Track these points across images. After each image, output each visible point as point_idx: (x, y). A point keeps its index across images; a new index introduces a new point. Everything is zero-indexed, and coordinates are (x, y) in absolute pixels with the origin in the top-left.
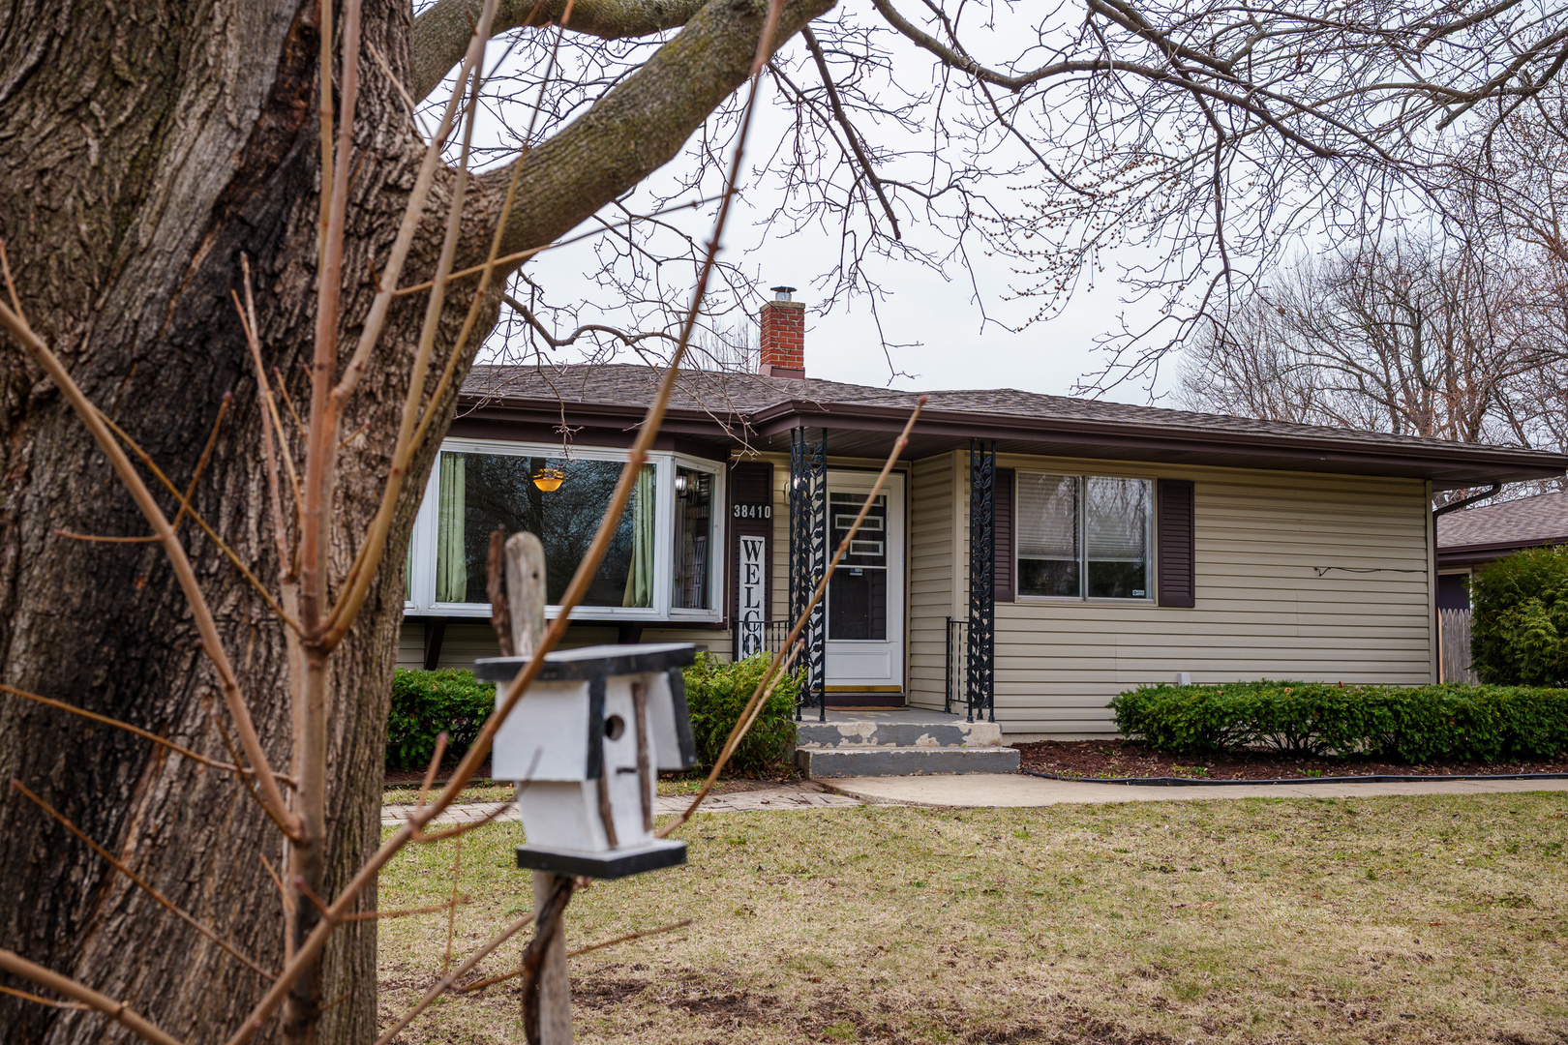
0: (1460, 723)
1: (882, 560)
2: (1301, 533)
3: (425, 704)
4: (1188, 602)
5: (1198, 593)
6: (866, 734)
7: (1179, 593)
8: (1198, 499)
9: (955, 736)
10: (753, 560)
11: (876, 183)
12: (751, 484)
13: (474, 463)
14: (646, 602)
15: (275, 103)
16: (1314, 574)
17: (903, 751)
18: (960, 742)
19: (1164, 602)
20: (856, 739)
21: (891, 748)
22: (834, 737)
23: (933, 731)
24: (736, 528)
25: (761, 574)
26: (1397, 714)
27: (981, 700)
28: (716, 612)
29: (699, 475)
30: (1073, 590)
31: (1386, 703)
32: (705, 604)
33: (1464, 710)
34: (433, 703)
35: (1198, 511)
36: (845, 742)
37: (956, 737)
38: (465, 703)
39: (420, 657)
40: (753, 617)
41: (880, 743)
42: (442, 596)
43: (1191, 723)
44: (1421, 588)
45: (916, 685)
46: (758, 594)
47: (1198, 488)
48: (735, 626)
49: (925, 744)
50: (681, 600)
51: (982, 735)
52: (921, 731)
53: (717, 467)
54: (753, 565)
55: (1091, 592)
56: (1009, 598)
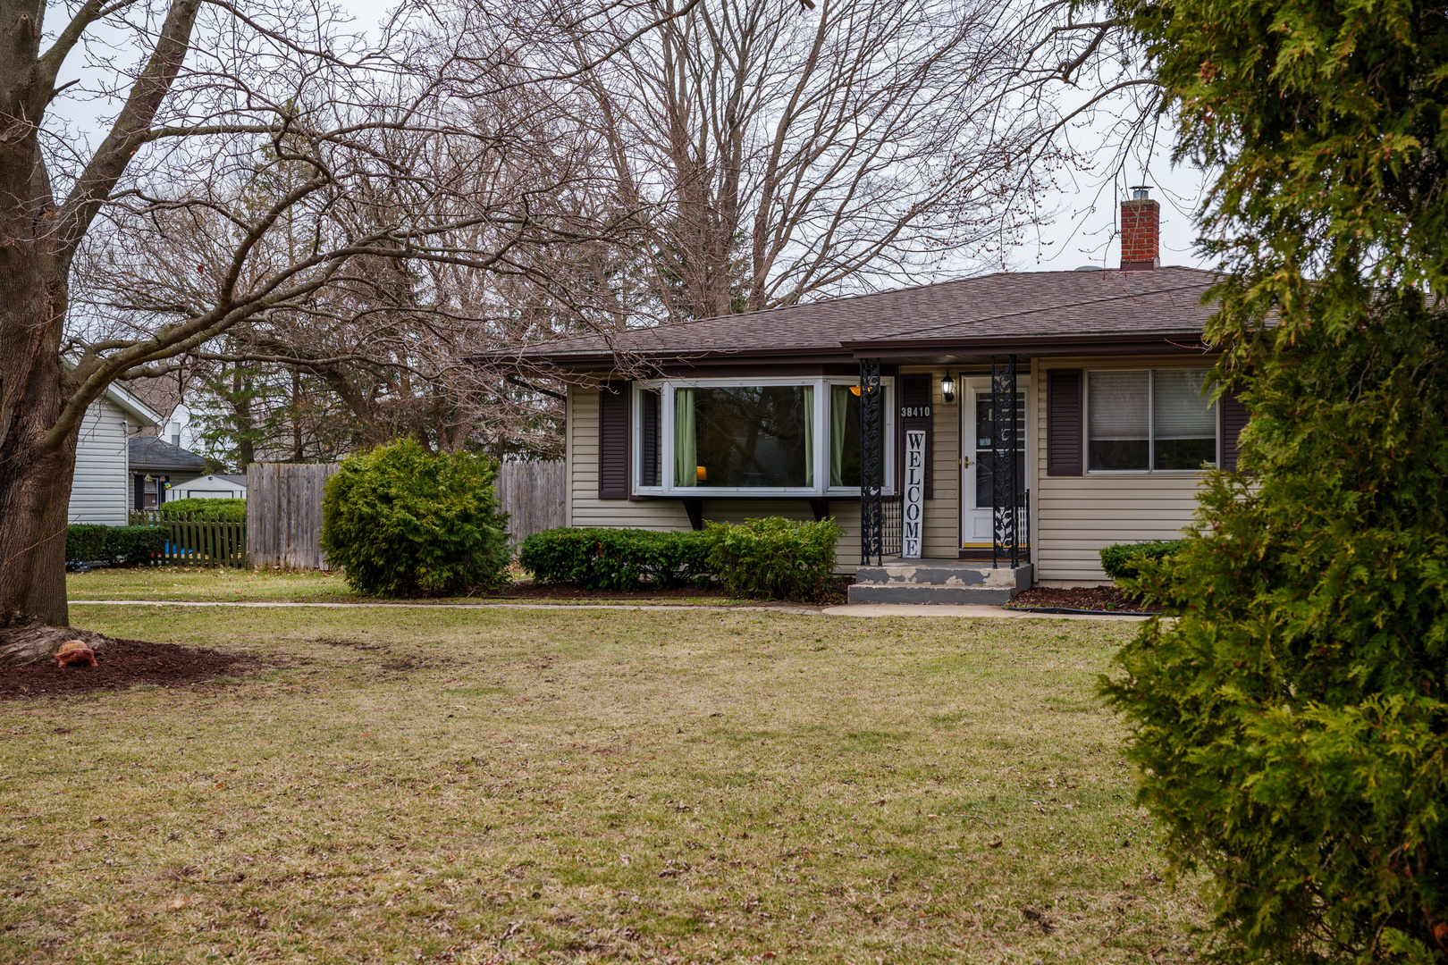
6: (908, 575)
9: (977, 578)
10: (915, 449)
12: (916, 390)
14: (810, 483)
17: (936, 587)
18: (982, 583)
20: (901, 579)
21: (927, 585)
22: (885, 578)
23: (959, 575)
24: (903, 425)
25: (922, 459)
28: (888, 488)
36: (892, 580)
37: (979, 579)
40: (915, 492)
41: (918, 582)
46: (919, 474)
48: (901, 498)
49: (952, 583)
52: (951, 574)
53: (888, 382)
54: (916, 452)
55: (1157, 467)
56: (1078, 472)
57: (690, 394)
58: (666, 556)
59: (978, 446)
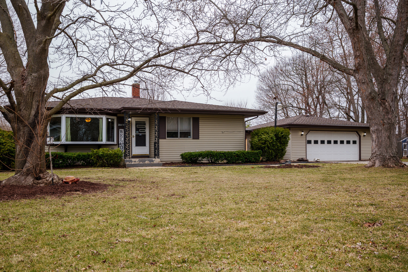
0: (237, 157)
1: (145, 133)
2: (219, 126)
3: (63, 157)
4: (198, 138)
5: (200, 137)
6: (137, 161)
7: (196, 137)
8: (200, 120)
9: (153, 161)
11: (104, 91)
12: (121, 120)
13: (72, 118)
14: (102, 141)
15: (37, 109)
16: (222, 133)
18: (153, 162)
19: (193, 138)
20: (135, 162)
21: (141, 163)
22: (132, 161)
23: (148, 160)
24: (118, 128)
25: (123, 136)
26: (225, 155)
27: (157, 155)
28: (115, 142)
29: (113, 119)
30: (177, 137)
31: (223, 153)
32: (113, 141)
33: (237, 154)
34: (64, 157)
35: (200, 122)
38: (70, 157)
39: (64, 151)
40: (122, 143)
41: (139, 162)
42: (67, 140)
43: (189, 157)
44: (243, 135)
45: (151, 154)
46: (123, 139)
47: (200, 118)
48: (119, 144)
49: (147, 162)
50: (108, 140)
51: (157, 160)
52: (146, 160)
53: (115, 118)
54: (122, 134)
55: (180, 137)
56: (165, 138)
57: (69, 119)
58: (77, 158)
59: (136, 133)
